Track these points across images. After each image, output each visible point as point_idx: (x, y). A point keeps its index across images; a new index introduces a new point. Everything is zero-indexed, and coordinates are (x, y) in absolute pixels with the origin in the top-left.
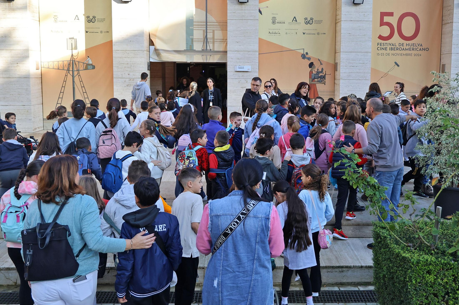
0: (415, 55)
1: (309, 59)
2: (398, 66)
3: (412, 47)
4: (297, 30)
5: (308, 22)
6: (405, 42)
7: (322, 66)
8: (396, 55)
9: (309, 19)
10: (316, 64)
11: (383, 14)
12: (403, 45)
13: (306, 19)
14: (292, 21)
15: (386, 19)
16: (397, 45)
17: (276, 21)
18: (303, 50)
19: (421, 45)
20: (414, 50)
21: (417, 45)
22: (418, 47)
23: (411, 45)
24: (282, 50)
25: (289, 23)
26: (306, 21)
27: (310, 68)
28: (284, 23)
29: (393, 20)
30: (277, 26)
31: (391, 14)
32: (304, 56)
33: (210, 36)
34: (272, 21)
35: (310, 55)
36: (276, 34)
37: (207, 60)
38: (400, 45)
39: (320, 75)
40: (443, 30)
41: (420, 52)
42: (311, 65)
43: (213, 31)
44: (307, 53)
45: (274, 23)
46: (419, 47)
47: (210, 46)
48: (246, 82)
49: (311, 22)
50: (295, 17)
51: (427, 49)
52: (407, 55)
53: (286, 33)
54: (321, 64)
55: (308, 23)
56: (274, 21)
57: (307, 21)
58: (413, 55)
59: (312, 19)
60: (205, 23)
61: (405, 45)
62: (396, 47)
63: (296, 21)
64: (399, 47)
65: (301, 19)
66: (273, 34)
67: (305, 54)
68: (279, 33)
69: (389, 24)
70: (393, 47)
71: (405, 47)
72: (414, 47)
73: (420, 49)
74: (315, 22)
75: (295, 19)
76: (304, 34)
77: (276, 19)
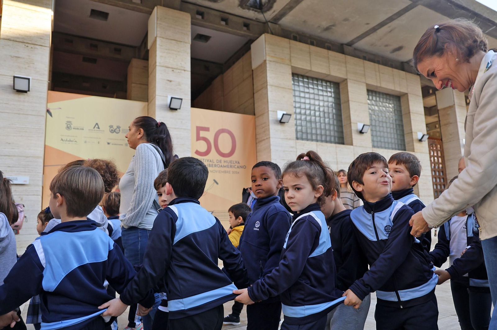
0: (233, 172)
2: (217, 183)
3: (230, 164)
4: (100, 138)
6: (223, 159)
8: (214, 171)
9: (115, 127)
11: (199, 129)
12: (220, 161)
14: (94, 128)
15: (203, 134)
16: (215, 161)
17: (72, 126)
19: (239, 163)
20: (232, 167)
21: (234, 162)
22: (235, 164)
23: (228, 162)
25: (89, 130)
28: (83, 129)
29: (210, 136)
30: (72, 132)
31: (207, 129)
34: (65, 126)
36: (70, 142)
38: (218, 161)
40: (258, 148)
41: (238, 170)
45: (68, 128)
46: (237, 165)
50: (97, 124)
51: (244, 167)
52: (225, 172)
53: (85, 142)
55: (113, 131)
56: (69, 126)
58: (231, 172)
59: (118, 127)
61: (223, 162)
62: (214, 164)
63: (99, 128)
64: (217, 164)
65: (104, 127)
66: (66, 142)
68: (75, 141)
69: (205, 139)
70: (211, 163)
71: (223, 164)
72: (232, 164)
73: (238, 167)
74: (123, 131)
75: (97, 126)
76: (109, 144)
77: (72, 124)
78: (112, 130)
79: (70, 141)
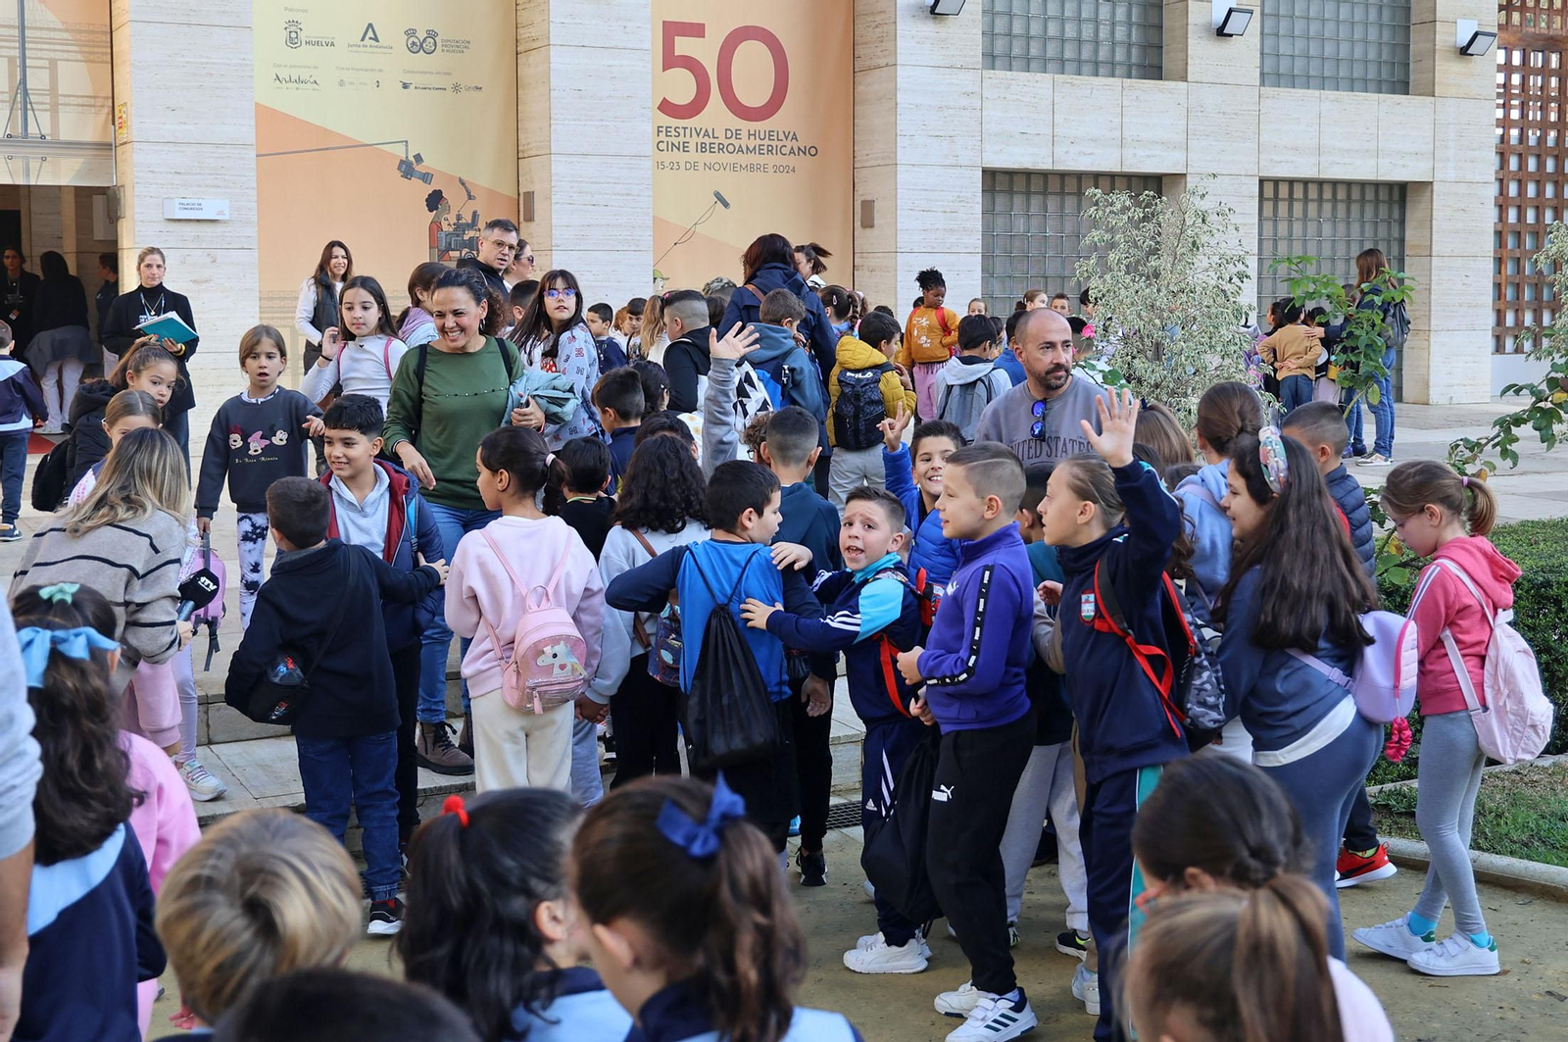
0: (777, 169)
1: (426, 178)
2: (726, 204)
3: (766, 142)
4: (381, 71)
5: (420, 44)
6: (746, 126)
7: (472, 206)
8: (717, 167)
9: (421, 35)
10: (453, 197)
11: (672, 30)
12: (737, 134)
13: (411, 33)
14: (363, 40)
15: (683, 46)
16: (720, 133)
17: (303, 36)
18: (403, 145)
19: (795, 137)
20: (774, 151)
21: (782, 137)
22: (784, 142)
23: (762, 137)
24: (327, 145)
25: (350, 46)
26: (410, 42)
27: (431, 210)
28: (333, 44)
29: (705, 51)
30: (305, 54)
31: (697, 30)
32: (407, 169)
33: (37, 80)
34: (285, 34)
35: (429, 163)
36: (301, 85)
37: (28, 175)
38: (729, 134)
39: (466, 237)
40: (859, 89)
41: (791, 160)
42: (435, 200)
43: (53, 66)
44: (418, 158)
45: (293, 41)
46: (789, 144)
47: (41, 123)
48: (209, 260)
49: (429, 44)
50: (370, 26)
51: (813, 151)
52: (751, 168)
53: (342, 83)
54: (470, 197)
55: (416, 48)
56: (293, 35)
57: (416, 40)
58: (771, 170)
59: (432, 34)
60: (16, 32)
61: (744, 134)
62: (717, 141)
63: (376, 39)
64: (726, 142)
65: (392, 34)
66: (290, 85)
67: (411, 159)
68: (312, 80)
69: (691, 64)
70: (706, 140)
71: (744, 142)
72: (774, 143)
73: (792, 151)
74: (446, 46)
75: (370, 34)
76: (405, 86)
77: (301, 30)
78: (414, 43)
79: (299, 81)
